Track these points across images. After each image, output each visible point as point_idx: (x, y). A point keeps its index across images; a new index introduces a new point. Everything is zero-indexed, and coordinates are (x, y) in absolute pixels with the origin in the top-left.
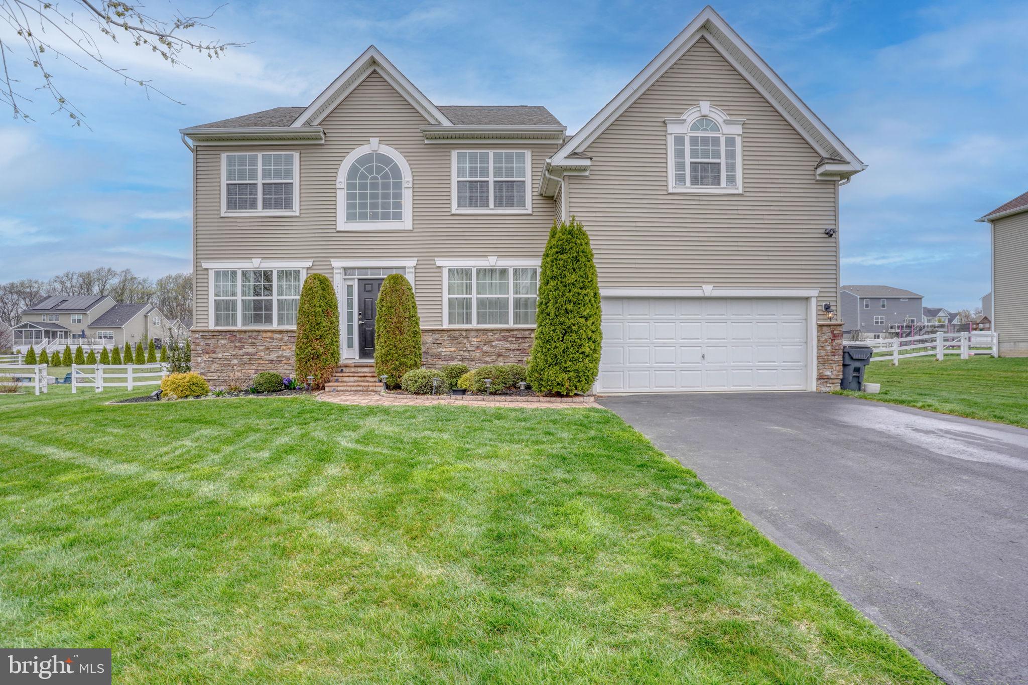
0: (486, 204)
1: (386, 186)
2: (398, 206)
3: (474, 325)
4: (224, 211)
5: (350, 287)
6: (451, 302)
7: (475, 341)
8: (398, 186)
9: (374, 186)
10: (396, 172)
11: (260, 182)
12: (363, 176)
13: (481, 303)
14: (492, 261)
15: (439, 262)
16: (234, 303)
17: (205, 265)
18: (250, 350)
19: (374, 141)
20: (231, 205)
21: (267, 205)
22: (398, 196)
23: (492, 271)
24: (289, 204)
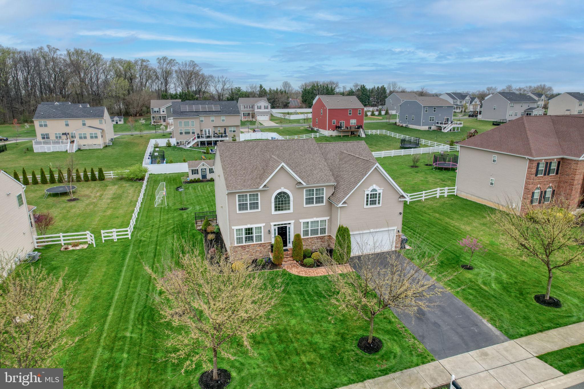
0: (313, 203)
1: (285, 201)
2: (289, 206)
3: (310, 236)
4: (238, 212)
5: (275, 229)
6: (304, 231)
7: (310, 240)
8: (289, 200)
9: (282, 201)
10: (288, 196)
11: (248, 202)
12: (279, 199)
13: (311, 230)
14: (315, 219)
15: (301, 221)
16: (242, 238)
17: (233, 228)
18: (248, 250)
19: (282, 188)
20: (240, 209)
21: (251, 209)
22: (289, 203)
23: (315, 221)
24: (257, 208)
